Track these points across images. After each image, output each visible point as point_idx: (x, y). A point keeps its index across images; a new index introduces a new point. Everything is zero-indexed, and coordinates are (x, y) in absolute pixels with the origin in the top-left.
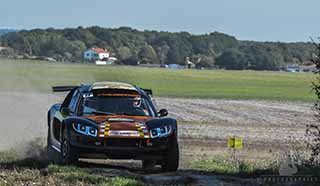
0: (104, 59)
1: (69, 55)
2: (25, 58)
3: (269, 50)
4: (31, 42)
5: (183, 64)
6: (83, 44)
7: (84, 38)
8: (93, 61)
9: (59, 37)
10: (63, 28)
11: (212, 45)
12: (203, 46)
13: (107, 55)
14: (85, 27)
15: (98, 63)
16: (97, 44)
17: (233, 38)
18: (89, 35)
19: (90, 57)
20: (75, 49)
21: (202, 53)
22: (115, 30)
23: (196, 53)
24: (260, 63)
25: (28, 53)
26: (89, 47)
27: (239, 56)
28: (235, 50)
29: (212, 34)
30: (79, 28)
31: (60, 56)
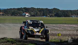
2: (8, 15)
3: (67, 12)
4: (9, 11)
6: (22, 12)
7: (22, 10)
10: (17, 8)
11: (53, 11)
13: (28, 14)
14: (22, 8)
15: (26, 16)
16: (26, 12)
17: (59, 9)
18: (24, 9)
20: (20, 13)
22: (30, 8)
23: (50, 13)
26: (24, 12)
27: (60, 14)
28: (59, 12)
29: (54, 8)
30: (21, 8)
31: (17, 15)
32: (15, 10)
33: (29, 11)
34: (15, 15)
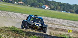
0: (47, 8)
1: (38, 6)
2: (27, 6)
4: (29, 1)
5: (67, 11)
6: (42, 4)
8: (44, 8)
9: (36, 1)
11: (74, 7)
12: (72, 8)
13: (48, 7)
15: (45, 9)
16: (46, 4)
19: (43, 7)
20: (40, 5)
21: (72, 9)
22: (51, 1)
23: (70, 9)
25: (28, 4)
29: (75, 5)
31: (36, 6)
33: (50, 3)
34: (35, 6)
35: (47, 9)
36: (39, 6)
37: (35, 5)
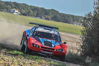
3: (68, 17)
7: (11, 5)
9: (3, 3)
10: (5, 1)
11: (51, 13)
12: (48, 13)
13: (17, 11)
14: (12, 2)
15: (14, 13)
16: (15, 8)
17: (58, 12)
18: (13, 4)
19: (12, 11)
20: (8, 8)
23: (46, 15)
24: (65, 21)
26: (12, 8)
27: (59, 17)
28: (58, 16)
29: (51, 9)
30: (10, 2)
31: (3, 10)
32: (2, 4)
35: (16, 14)
36: (7, 10)
37: (2, 8)
